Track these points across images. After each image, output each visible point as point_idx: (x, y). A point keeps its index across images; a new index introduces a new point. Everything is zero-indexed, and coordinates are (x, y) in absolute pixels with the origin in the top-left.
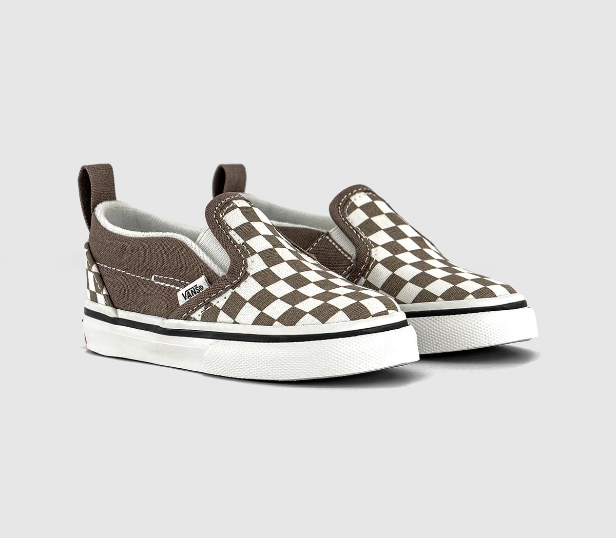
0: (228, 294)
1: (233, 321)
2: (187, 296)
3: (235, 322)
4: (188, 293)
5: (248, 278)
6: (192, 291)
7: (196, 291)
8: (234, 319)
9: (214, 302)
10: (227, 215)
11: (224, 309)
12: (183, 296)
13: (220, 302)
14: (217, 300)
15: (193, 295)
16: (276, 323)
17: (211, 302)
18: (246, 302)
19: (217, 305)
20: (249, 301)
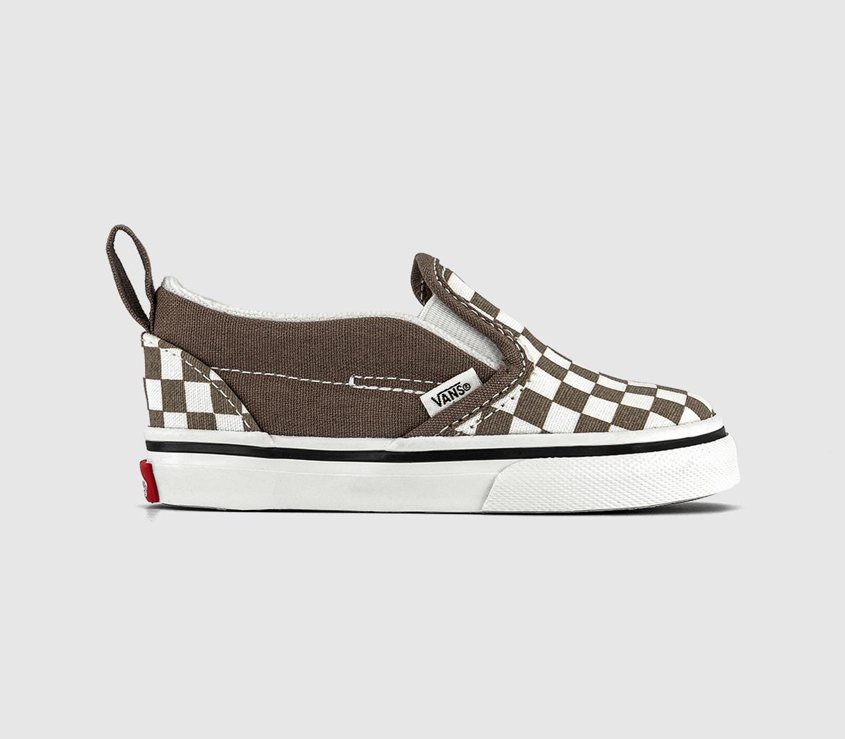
0: (517, 392)
1: (539, 430)
2: (442, 400)
3: (544, 432)
4: (444, 396)
5: (534, 369)
6: (450, 393)
7: (458, 392)
8: (541, 428)
9: (497, 405)
11: (519, 413)
12: (435, 401)
13: (508, 404)
14: (501, 401)
15: (453, 399)
16: (612, 427)
17: (493, 406)
18: (551, 402)
19: (504, 409)
20: (555, 400)
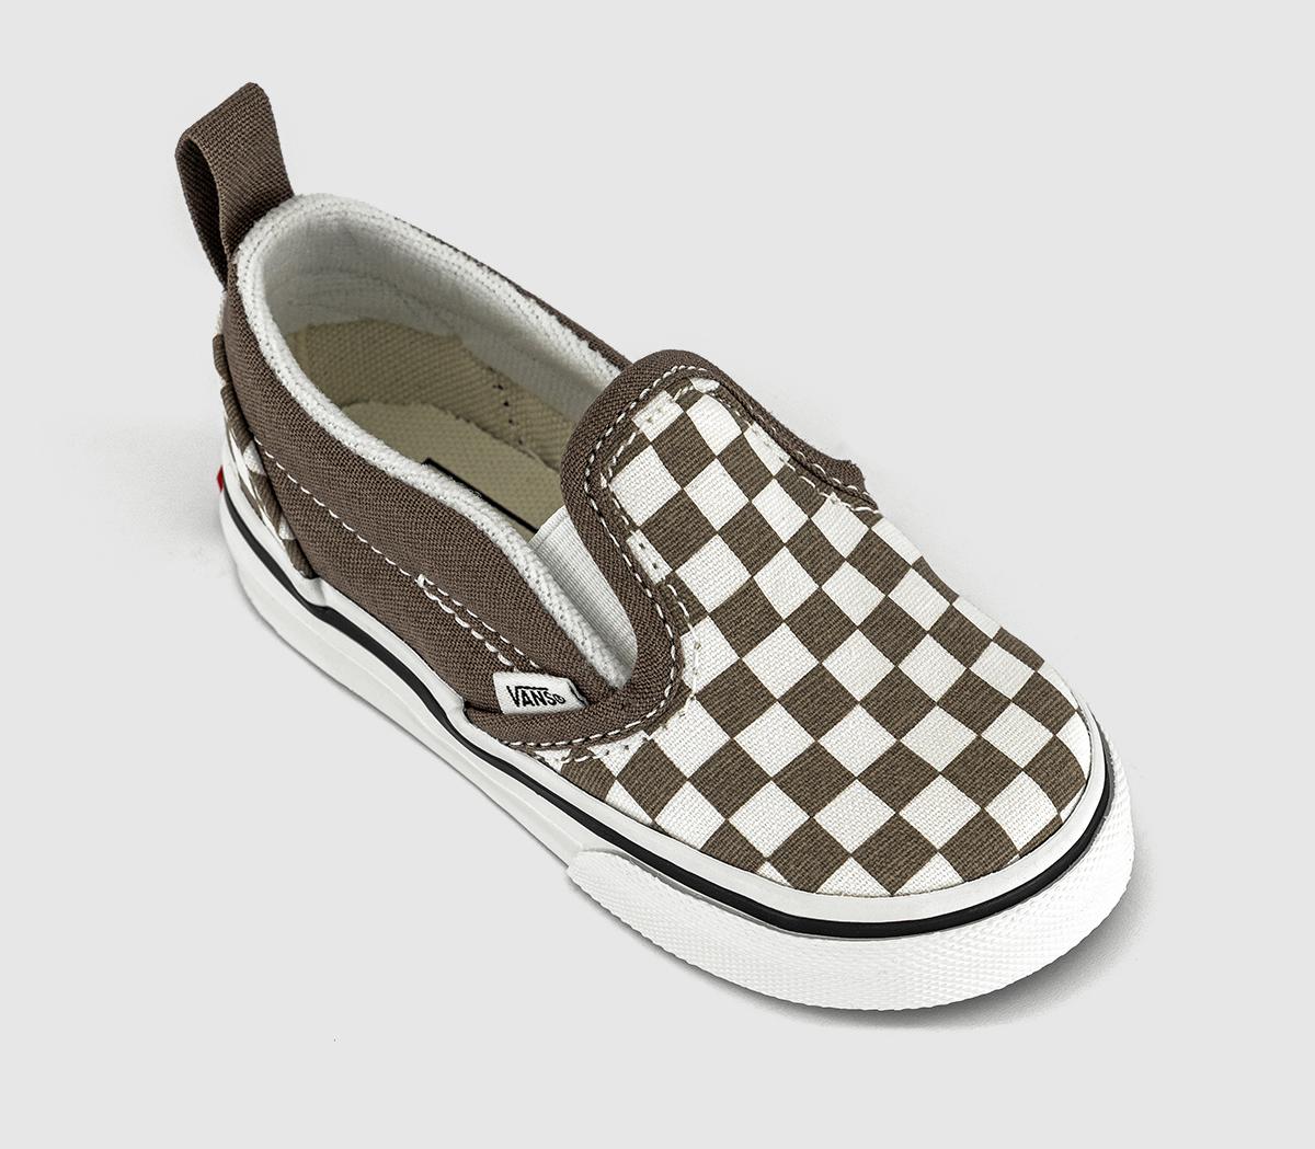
0: (636, 742)
1: (649, 820)
2: (521, 698)
3: (655, 827)
4: (524, 694)
5: (686, 706)
6: (534, 695)
7: (546, 699)
8: (653, 818)
9: (598, 751)
10: (620, 475)
11: (628, 778)
12: (510, 691)
13: (616, 756)
15: (538, 705)
16: (767, 869)
17: (589, 748)
18: (684, 779)
19: (605, 760)
20: (693, 780)
